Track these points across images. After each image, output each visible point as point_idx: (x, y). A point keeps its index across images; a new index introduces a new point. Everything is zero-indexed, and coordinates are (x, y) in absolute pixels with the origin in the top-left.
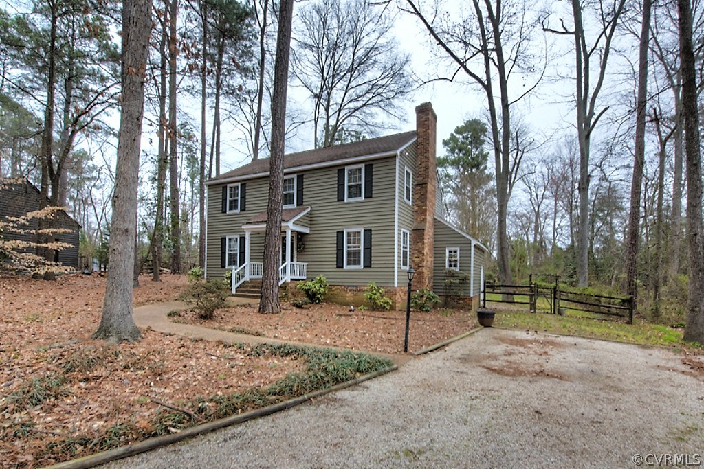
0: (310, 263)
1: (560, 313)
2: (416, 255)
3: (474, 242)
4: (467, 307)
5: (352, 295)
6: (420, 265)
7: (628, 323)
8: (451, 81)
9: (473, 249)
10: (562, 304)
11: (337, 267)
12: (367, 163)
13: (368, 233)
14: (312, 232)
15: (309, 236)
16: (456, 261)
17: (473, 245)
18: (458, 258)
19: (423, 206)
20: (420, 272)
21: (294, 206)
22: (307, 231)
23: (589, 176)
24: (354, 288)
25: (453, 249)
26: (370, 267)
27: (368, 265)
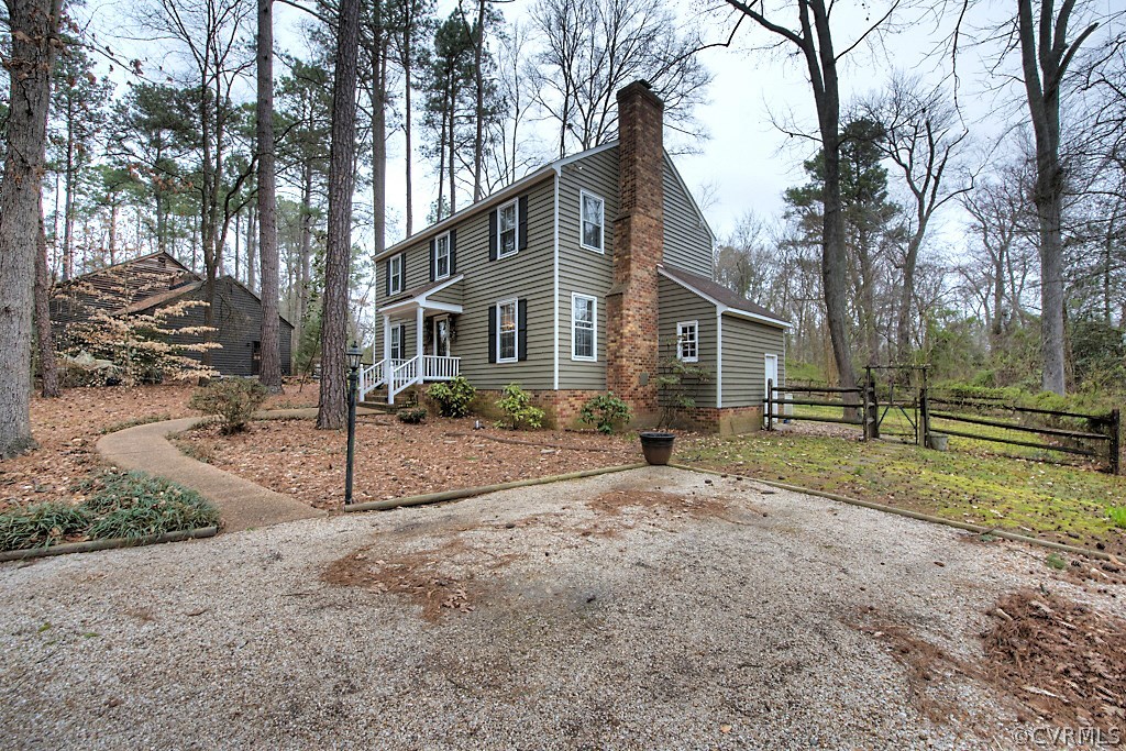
0: (464, 357)
1: (930, 443)
2: (612, 338)
3: (721, 309)
4: (711, 427)
6: (618, 354)
8: (727, 45)
9: (719, 320)
10: (935, 424)
11: (490, 362)
12: (521, 196)
13: (523, 303)
14: (467, 312)
15: (462, 318)
16: (693, 346)
17: (719, 314)
18: (696, 340)
19: (626, 254)
20: (618, 366)
21: (447, 276)
22: (458, 309)
23: (1060, 171)
25: (688, 324)
26: (525, 359)
27: (523, 357)
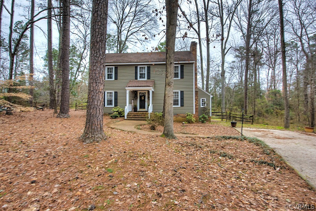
0: (154, 105)
5: (175, 118)
7: (252, 124)
9: (210, 99)
12: (181, 65)
13: (182, 92)
15: (154, 93)
17: (211, 97)
21: (146, 79)
24: (176, 115)
25: (203, 99)
26: (183, 106)
27: (182, 105)
